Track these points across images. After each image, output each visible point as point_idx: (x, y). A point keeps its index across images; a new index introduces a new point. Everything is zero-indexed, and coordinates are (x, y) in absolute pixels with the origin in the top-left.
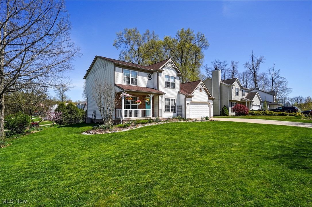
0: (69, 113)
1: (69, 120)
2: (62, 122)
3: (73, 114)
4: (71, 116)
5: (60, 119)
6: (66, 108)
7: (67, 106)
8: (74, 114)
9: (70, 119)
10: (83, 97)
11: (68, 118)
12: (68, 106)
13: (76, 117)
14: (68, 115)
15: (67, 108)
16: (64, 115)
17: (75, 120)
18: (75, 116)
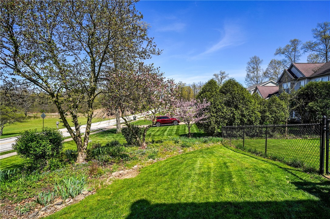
0: (228, 104)
1: (226, 121)
2: (209, 126)
3: (236, 107)
4: (232, 113)
5: (205, 119)
6: (221, 92)
7: (223, 87)
8: (240, 106)
9: (228, 119)
10: (246, 83)
11: (224, 118)
12: (226, 87)
13: (243, 115)
14: (225, 110)
15: (224, 93)
16: (214, 110)
17: (242, 122)
18: (242, 111)
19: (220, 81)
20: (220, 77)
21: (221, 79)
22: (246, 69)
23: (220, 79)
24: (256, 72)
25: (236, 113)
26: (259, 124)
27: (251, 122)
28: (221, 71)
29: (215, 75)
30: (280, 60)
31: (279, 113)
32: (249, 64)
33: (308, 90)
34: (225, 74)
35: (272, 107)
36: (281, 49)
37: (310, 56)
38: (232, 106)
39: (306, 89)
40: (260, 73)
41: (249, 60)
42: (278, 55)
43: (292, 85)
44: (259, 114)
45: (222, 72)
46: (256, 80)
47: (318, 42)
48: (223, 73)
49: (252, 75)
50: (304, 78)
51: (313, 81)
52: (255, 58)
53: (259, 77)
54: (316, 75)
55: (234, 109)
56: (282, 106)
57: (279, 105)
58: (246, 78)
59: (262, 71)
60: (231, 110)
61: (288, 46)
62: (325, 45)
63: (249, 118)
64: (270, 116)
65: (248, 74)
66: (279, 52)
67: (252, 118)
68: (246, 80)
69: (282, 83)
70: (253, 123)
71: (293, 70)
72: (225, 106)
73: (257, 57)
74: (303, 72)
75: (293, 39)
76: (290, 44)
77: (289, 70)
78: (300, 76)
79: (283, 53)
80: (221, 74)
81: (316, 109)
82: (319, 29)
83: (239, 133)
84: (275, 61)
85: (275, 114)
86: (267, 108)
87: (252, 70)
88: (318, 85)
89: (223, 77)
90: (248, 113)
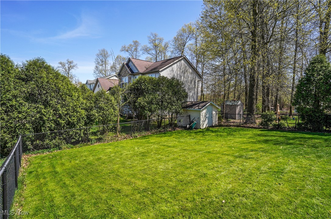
4: (38, 112)
8: (53, 102)
9: (33, 122)
14: (25, 109)
19: (68, 71)
20: (67, 66)
21: (69, 68)
22: (95, 61)
23: (67, 68)
24: (104, 65)
25: (45, 112)
26: (84, 125)
27: (71, 125)
28: (68, 59)
29: (61, 63)
30: (125, 57)
31: (107, 111)
32: (98, 55)
33: (138, 84)
34: (73, 64)
35: (99, 103)
36: (126, 46)
37: (147, 58)
38: (39, 102)
39: (136, 83)
40: (108, 66)
41: (98, 52)
42: (123, 52)
43: (130, 78)
44: (83, 112)
45: (69, 61)
46: (104, 73)
47: (151, 47)
48: (70, 63)
49: (100, 67)
50: (139, 73)
51: (144, 77)
52: (104, 51)
53: (107, 70)
54: (147, 71)
55: (43, 107)
56: (111, 101)
57: (108, 100)
58: (94, 70)
59: (110, 65)
60: (38, 107)
61: (131, 45)
62: (155, 51)
63: (69, 119)
64: (96, 114)
65: (97, 67)
66: (124, 49)
67: (74, 118)
68: (95, 72)
69: (121, 77)
70: (75, 125)
71: (130, 64)
72: (26, 101)
73: (106, 51)
74: (138, 68)
75: (135, 41)
76: (132, 44)
77: (127, 64)
78: (135, 71)
79: (127, 51)
80: (69, 63)
81: (144, 105)
82: (152, 37)
83: (54, 141)
84: (120, 57)
85: (102, 112)
86: (93, 105)
87: (101, 63)
88: (146, 80)
89: (70, 66)
90: (66, 112)
